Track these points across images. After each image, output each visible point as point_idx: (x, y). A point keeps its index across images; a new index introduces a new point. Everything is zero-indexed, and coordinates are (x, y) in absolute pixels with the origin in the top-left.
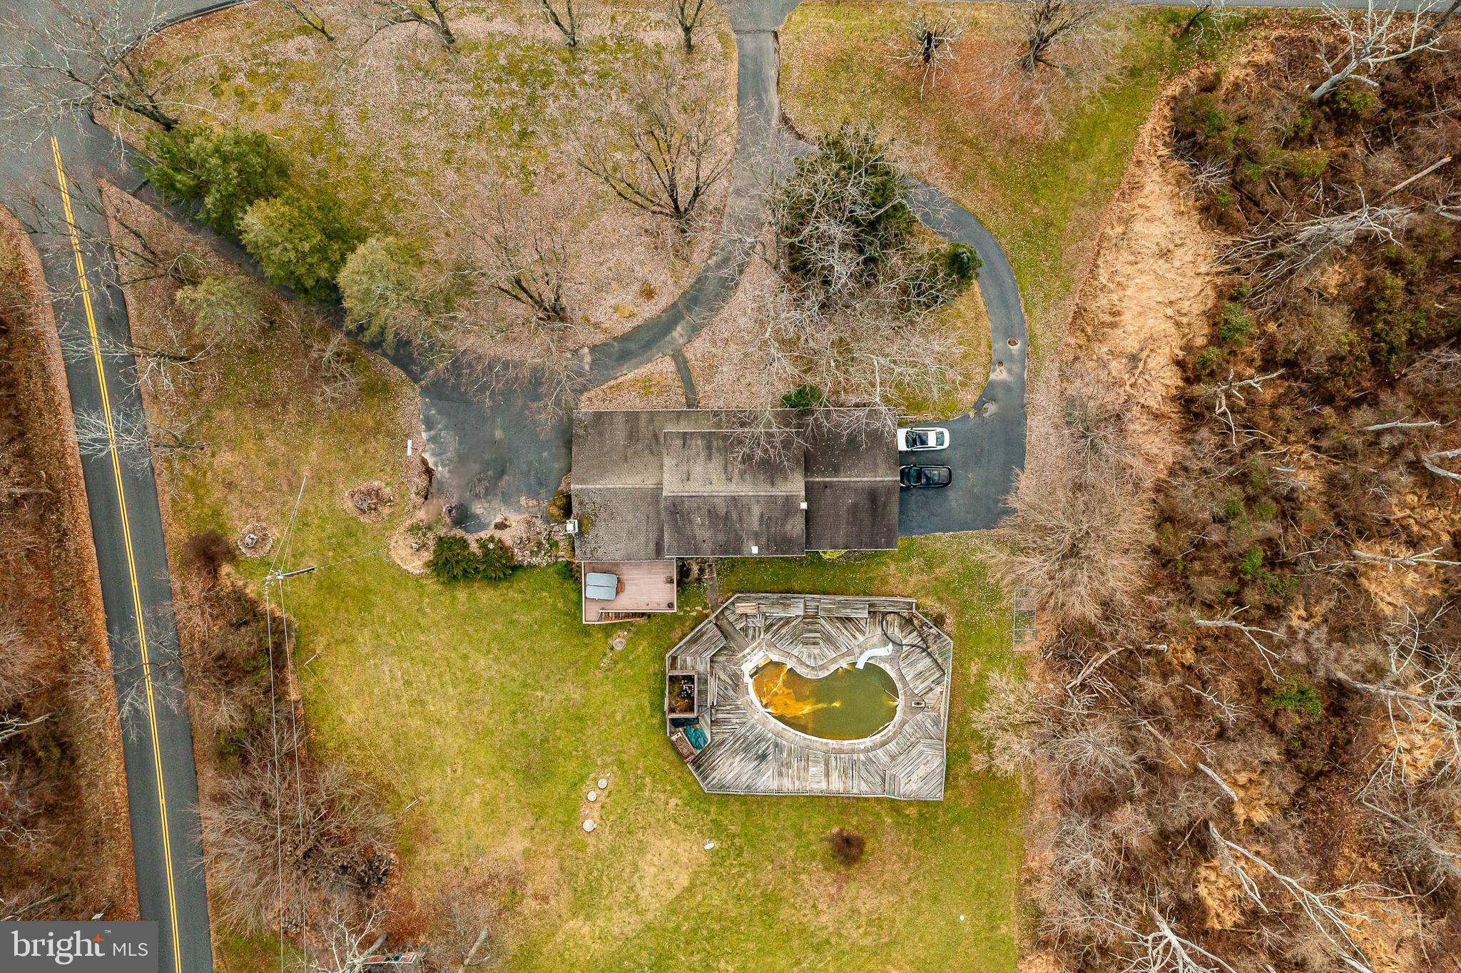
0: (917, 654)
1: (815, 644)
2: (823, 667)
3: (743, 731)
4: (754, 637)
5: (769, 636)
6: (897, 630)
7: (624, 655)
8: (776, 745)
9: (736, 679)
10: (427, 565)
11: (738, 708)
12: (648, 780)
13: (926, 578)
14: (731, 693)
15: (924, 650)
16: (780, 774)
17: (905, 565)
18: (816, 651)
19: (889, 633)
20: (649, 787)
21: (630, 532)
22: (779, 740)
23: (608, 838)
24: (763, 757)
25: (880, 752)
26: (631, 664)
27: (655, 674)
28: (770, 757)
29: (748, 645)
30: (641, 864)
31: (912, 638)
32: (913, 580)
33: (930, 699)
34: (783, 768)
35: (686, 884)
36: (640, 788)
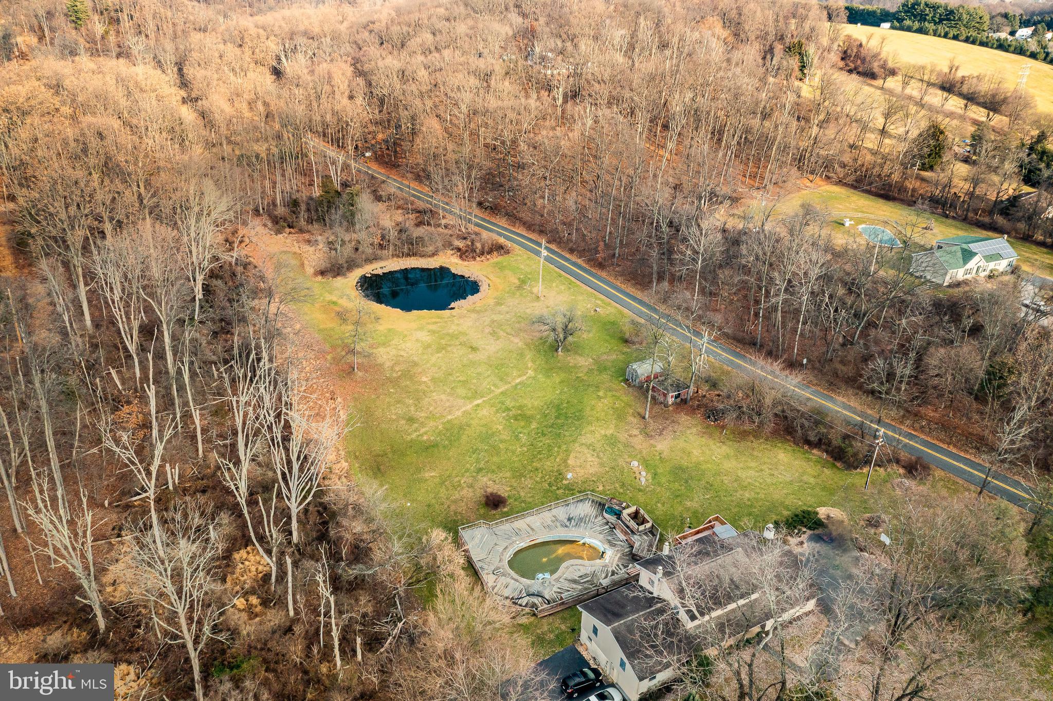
0: (516, 595)
2: (567, 568)
3: (589, 525)
5: (610, 568)
6: (537, 602)
8: (566, 527)
9: (612, 545)
10: (819, 513)
11: (600, 534)
12: (621, 491)
13: (538, 631)
14: (610, 538)
15: (512, 598)
16: (554, 516)
17: (556, 632)
18: (577, 574)
19: (540, 599)
20: (618, 488)
23: (621, 462)
24: (569, 519)
25: (505, 544)
28: (565, 520)
29: (618, 561)
30: (597, 459)
31: (524, 601)
32: (546, 628)
33: (494, 577)
34: (556, 519)
35: (569, 462)
36: (623, 485)
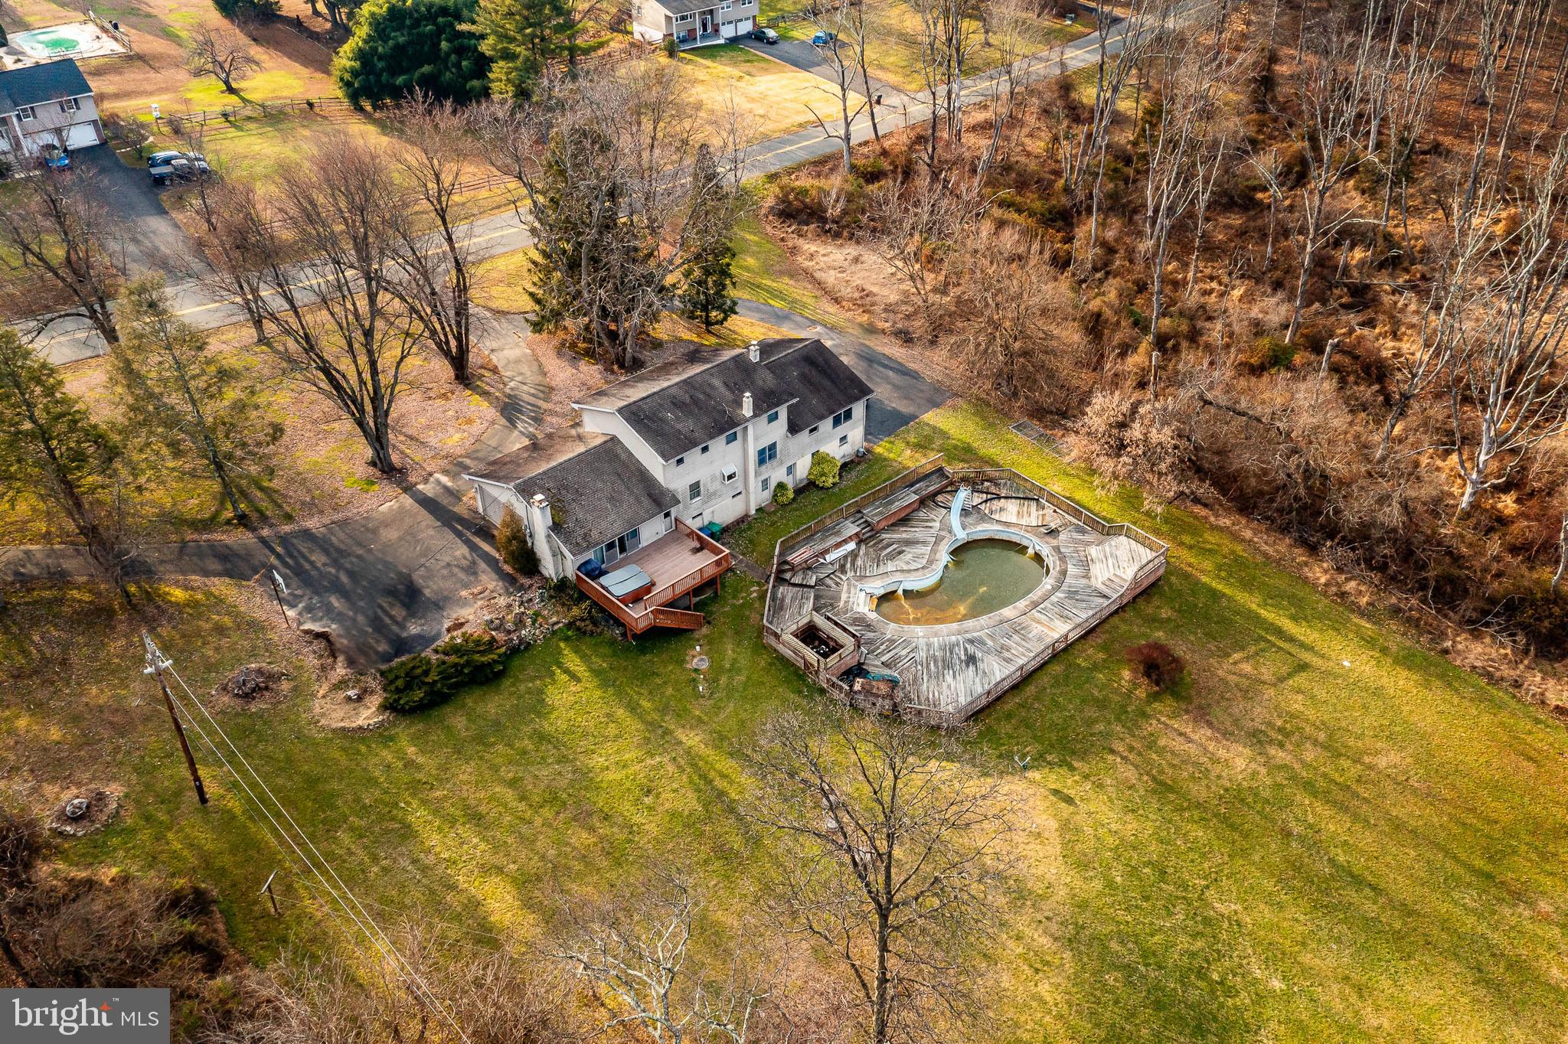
1: (900, 553)
3: (923, 654)
4: (837, 584)
5: (850, 574)
7: (716, 670)
8: (971, 641)
9: (861, 620)
10: (384, 707)
11: (894, 641)
15: (999, 498)
16: (1004, 660)
18: (908, 557)
21: (611, 499)
22: (968, 636)
24: (970, 660)
25: (1069, 581)
26: (734, 669)
27: (771, 664)
28: (979, 655)
29: (840, 592)
34: (999, 655)
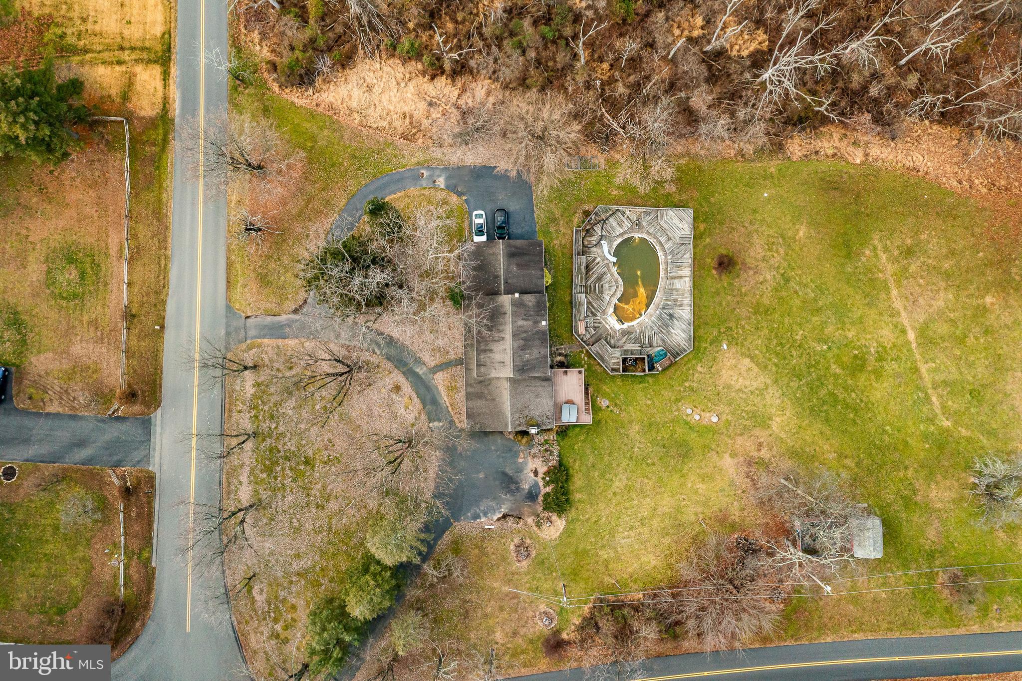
0: (607, 226)
1: (602, 287)
2: (616, 282)
3: (656, 328)
4: (599, 323)
5: (599, 314)
6: (593, 239)
7: (612, 400)
8: (664, 308)
9: (624, 333)
10: (560, 517)
11: (642, 331)
12: (687, 384)
13: (561, 222)
14: (633, 336)
15: (605, 222)
16: (681, 305)
17: (554, 234)
18: (606, 286)
19: (595, 243)
20: (691, 383)
21: (536, 396)
22: (661, 306)
23: (722, 408)
24: (671, 316)
25: (666, 247)
26: (617, 395)
27: (622, 381)
28: (671, 311)
29: (604, 326)
30: (737, 387)
31: (597, 229)
32: (563, 230)
33: (634, 218)
34: (677, 304)
35: (749, 360)
36: (691, 389)
